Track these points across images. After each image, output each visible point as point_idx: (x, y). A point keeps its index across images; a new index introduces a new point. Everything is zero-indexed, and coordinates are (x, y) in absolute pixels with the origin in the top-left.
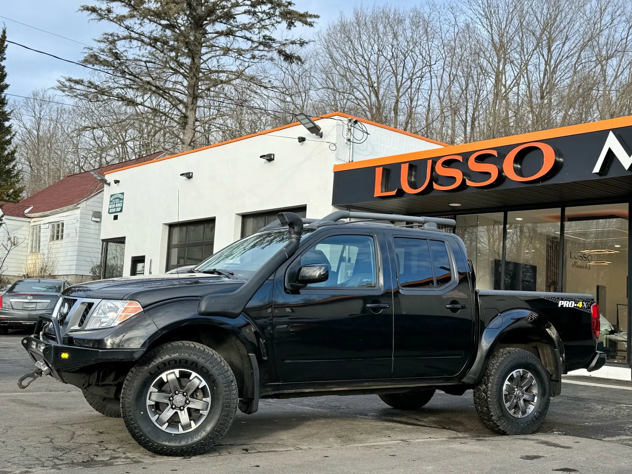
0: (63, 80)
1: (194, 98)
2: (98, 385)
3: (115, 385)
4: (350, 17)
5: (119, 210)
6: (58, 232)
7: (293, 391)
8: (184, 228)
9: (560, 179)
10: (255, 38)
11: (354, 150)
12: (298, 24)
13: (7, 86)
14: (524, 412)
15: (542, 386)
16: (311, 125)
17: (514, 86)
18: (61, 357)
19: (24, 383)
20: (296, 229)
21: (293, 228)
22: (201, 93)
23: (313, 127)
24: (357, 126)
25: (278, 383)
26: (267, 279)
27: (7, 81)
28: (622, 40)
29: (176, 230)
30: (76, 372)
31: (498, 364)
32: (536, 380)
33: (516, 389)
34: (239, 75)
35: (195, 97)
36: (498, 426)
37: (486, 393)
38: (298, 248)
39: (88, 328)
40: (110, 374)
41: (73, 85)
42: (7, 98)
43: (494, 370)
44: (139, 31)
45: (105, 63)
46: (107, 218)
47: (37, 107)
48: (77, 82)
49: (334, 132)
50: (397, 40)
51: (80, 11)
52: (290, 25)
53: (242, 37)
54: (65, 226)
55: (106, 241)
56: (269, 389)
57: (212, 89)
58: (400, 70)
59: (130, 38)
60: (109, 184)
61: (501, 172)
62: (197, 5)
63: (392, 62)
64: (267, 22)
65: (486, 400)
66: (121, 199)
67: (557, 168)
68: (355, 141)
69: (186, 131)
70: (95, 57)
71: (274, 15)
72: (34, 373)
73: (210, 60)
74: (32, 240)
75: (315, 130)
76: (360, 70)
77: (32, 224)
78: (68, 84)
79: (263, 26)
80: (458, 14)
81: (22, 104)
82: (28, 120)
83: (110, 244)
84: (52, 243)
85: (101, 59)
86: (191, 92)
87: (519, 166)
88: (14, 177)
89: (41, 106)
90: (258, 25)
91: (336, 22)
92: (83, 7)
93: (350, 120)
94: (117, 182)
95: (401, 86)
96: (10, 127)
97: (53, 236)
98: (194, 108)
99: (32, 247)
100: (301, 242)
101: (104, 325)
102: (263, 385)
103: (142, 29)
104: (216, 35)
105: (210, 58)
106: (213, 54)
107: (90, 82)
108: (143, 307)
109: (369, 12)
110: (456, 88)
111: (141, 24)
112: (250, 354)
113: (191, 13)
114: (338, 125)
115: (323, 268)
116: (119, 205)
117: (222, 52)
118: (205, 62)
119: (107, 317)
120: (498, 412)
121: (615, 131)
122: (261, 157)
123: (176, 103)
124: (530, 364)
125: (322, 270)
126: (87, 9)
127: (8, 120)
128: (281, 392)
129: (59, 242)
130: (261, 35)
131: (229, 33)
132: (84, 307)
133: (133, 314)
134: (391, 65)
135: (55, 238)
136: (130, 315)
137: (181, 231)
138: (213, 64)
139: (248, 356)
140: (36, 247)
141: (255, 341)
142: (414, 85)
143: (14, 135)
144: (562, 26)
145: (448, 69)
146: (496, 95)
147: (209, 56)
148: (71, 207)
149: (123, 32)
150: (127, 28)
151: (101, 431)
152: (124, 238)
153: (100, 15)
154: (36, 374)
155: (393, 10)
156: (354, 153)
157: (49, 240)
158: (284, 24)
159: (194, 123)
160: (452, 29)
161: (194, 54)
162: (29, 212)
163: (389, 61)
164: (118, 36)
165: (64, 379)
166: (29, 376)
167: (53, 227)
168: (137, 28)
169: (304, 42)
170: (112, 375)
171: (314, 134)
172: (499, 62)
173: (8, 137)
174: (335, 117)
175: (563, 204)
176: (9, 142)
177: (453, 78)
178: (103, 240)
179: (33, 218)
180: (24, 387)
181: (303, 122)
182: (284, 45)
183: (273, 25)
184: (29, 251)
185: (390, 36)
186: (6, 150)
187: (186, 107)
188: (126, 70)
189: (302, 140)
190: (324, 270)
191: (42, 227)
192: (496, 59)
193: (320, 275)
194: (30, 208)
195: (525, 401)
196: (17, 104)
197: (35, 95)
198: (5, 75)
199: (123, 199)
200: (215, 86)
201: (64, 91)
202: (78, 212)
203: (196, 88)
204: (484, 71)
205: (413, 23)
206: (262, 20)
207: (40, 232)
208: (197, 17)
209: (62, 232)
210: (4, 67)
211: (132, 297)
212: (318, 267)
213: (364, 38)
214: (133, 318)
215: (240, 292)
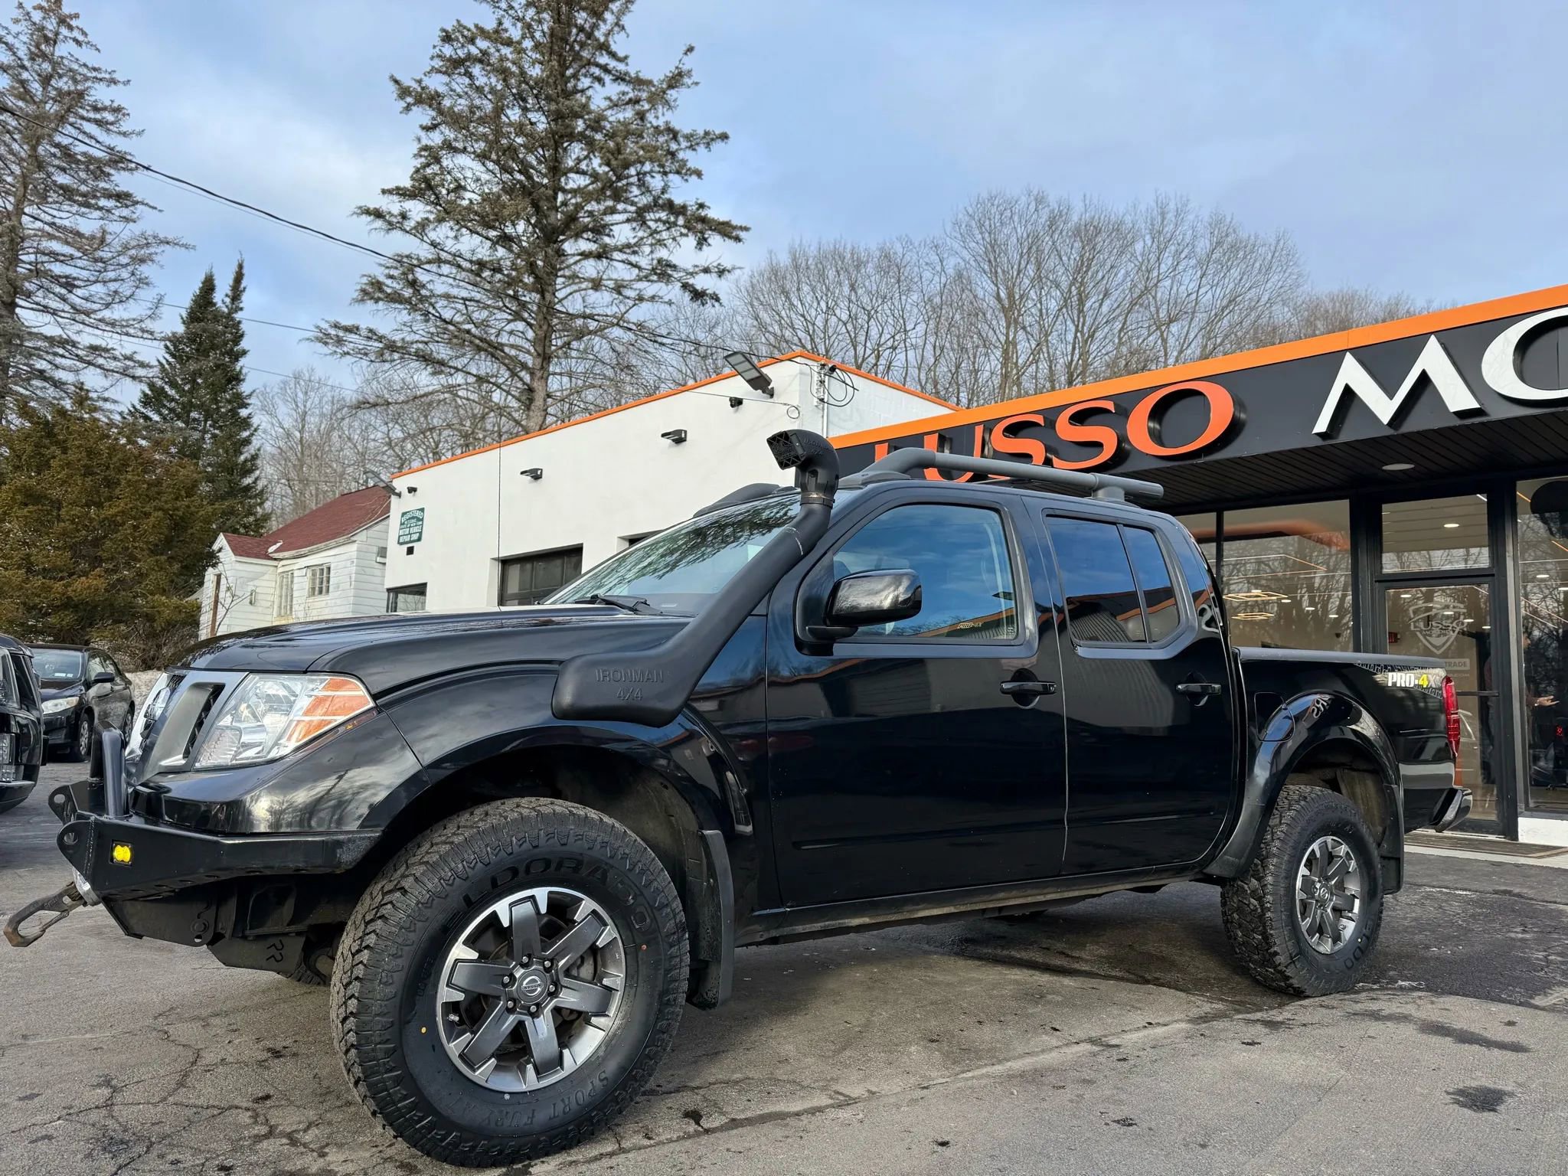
0: (324, 326)
1: (544, 359)
2: (244, 937)
3: (299, 934)
4: (784, 259)
5: (415, 537)
6: (322, 583)
7: (817, 926)
8: (528, 566)
9: (1240, 449)
10: (644, 262)
11: (831, 418)
12: (715, 239)
13: (244, 353)
14: (1337, 938)
15: (1369, 873)
16: (754, 374)
17: (1032, 363)
18: (112, 858)
19: (27, 928)
20: (823, 476)
21: (815, 473)
22: (555, 351)
23: (757, 378)
24: (835, 375)
25: (782, 910)
26: (750, 614)
27: (244, 344)
28: (1188, 295)
29: (515, 571)
30: (166, 900)
31: (1284, 828)
32: (1357, 861)
33: (1318, 886)
34: (619, 321)
35: (546, 358)
36: (1288, 978)
37: (1260, 899)
38: (827, 530)
39: (203, 762)
40: (280, 903)
41: (341, 334)
42: (244, 371)
43: (1277, 843)
44: (453, 250)
45: (395, 298)
46: (396, 552)
47: (301, 395)
48: (349, 330)
49: (796, 386)
50: (856, 293)
51: (355, 216)
52: (702, 242)
53: (623, 261)
54: (332, 572)
55: (395, 591)
56: (757, 927)
57: (575, 345)
58: (861, 338)
59: (439, 261)
60: (399, 495)
61: (1122, 439)
62: (548, 209)
63: (850, 327)
64: (665, 235)
65: (1262, 916)
66: (419, 520)
67: (1234, 429)
68: (832, 401)
69: (531, 413)
70: (378, 285)
71: (675, 224)
72: (61, 895)
73: (570, 297)
74: (281, 597)
75: (761, 383)
76: (800, 340)
77: (280, 570)
78: (333, 332)
79: (659, 241)
80: (945, 256)
81: (276, 390)
82: (286, 415)
83: (401, 597)
84: (311, 600)
85: (389, 291)
86: (540, 350)
87: (1157, 426)
88: (255, 496)
89: (306, 393)
90: (650, 241)
91: (764, 265)
92: (360, 208)
93: (823, 366)
94: (412, 490)
95: (863, 360)
96: (249, 417)
97: (313, 589)
98: (545, 375)
99: (280, 607)
100: (836, 515)
101: (250, 754)
102: (743, 916)
103: (458, 247)
104: (578, 258)
105: (571, 294)
106: (575, 287)
107: (371, 331)
108: (375, 697)
109: (812, 251)
110: (942, 369)
111: (456, 237)
112: (707, 832)
113: (538, 221)
114: (801, 373)
115: (905, 583)
116: (416, 529)
117: (590, 285)
118: (560, 301)
119: (261, 728)
120: (1290, 943)
121: (1354, 351)
122: (663, 435)
123: (514, 367)
124: (1347, 823)
125: (901, 589)
126: (368, 212)
127: (245, 406)
128: (786, 931)
129: (322, 597)
130: (654, 256)
131: (602, 254)
132: (203, 697)
133: (341, 719)
134: (848, 332)
135: (317, 592)
136: (330, 722)
137: (522, 570)
138: (574, 305)
139: (703, 837)
140: (286, 607)
141: (712, 784)
142: (882, 361)
143: (256, 430)
144: (1100, 275)
145: (932, 339)
146: (1005, 377)
147: (568, 290)
148: (341, 540)
149: (425, 251)
150: (434, 244)
151: (279, 1046)
152: (425, 585)
153: (390, 223)
154: (67, 900)
155: (849, 247)
156: (830, 426)
157: (306, 594)
158: (691, 241)
159: (545, 400)
160: (937, 279)
161: (543, 285)
162: (276, 551)
163: (845, 324)
164: (418, 259)
165: (133, 922)
166: (42, 908)
167: (314, 575)
168: (449, 245)
169: (724, 270)
170: (286, 907)
171: (760, 391)
172: (1008, 327)
173: (245, 434)
174: (798, 360)
175: (1219, 505)
176: (247, 442)
177: (940, 351)
178: (389, 590)
179: (282, 559)
180: (26, 942)
181: (740, 368)
182: (691, 274)
183: (674, 239)
184: (275, 614)
185: (846, 290)
186: (241, 453)
187: (532, 374)
188: (431, 310)
189: (736, 402)
190: (907, 589)
191: (296, 573)
192: (1003, 323)
193: (895, 602)
194: (278, 545)
195: (1334, 909)
196: (268, 390)
197: (297, 377)
198: (242, 336)
199: (422, 520)
200: (579, 338)
201: (326, 344)
202: (354, 547)
203: (547, 344)
204: (986, 343)
205: (879, 268)
206: (656, 232)
207: (292, 582)
208: (549, 227)
209: (328, 582)
210: (239, 322)
211: (345, 665)
212: (887, 579)
213: (806, 288)
214: (341, 729)
215: (677, 647)
